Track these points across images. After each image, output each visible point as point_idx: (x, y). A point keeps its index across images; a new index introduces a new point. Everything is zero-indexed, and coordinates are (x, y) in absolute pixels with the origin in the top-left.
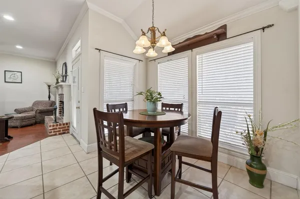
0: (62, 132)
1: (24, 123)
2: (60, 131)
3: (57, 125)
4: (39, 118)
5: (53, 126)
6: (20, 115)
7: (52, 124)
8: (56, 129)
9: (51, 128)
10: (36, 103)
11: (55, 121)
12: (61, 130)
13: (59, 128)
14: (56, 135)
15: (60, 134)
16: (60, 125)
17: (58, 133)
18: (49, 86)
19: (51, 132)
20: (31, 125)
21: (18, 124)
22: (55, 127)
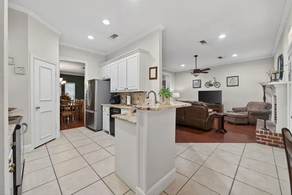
0: (273, 143)
1: (238, 122)
2: (271, 141)
3: (266, 133)
4: (251, 119)
5: (261, 132)
6: (235, 114)
7: (260, 130)
8: (265, 137)
9: (259, 134)
10: (251, 104)
11: (265, 127)
12: (273, 140)
13: (269, 137)
14: (264, 144)
15: (270, 145)
16: (271, 134)
17: (267, 142)
18: (264, 87)
19: (259, 139)
20: (244, 125)
21: (233, 120)
22: (264, 134)
